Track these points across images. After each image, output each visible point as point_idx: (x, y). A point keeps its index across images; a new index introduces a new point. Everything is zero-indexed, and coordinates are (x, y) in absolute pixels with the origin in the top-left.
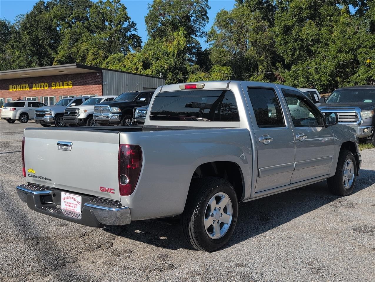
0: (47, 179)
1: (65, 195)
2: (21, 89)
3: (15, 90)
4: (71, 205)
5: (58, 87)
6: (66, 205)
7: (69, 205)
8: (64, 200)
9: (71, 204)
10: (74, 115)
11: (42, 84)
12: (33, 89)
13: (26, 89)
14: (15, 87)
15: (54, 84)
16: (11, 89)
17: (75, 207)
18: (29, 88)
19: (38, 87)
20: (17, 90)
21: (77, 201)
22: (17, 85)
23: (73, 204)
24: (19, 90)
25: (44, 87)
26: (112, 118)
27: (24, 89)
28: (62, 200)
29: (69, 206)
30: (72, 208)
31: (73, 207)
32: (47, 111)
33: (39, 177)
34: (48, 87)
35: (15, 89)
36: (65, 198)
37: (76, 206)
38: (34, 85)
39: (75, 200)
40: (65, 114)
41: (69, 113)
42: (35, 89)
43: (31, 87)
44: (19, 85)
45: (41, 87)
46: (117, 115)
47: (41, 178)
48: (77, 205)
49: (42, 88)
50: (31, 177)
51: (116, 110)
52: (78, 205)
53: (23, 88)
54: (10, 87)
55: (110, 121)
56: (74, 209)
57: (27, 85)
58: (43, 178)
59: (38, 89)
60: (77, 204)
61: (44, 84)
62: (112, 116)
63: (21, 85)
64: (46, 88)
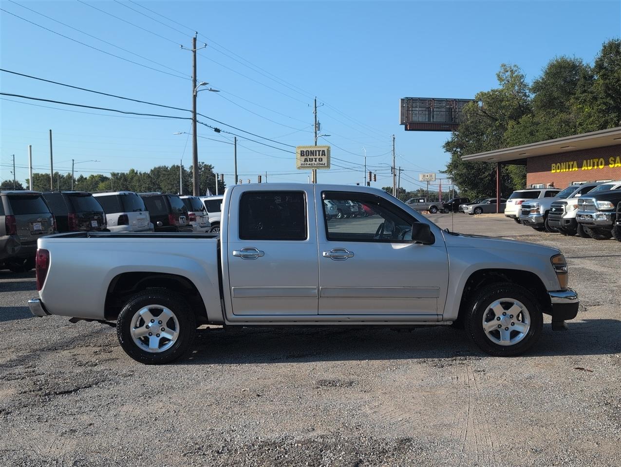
2: (567, 170)
3: (558, 171)
5: (618, 164)
10: (560, 212)
11: (596, 161)
12: (583, 169)
13: (573, 169)
14: (558, 166)
15: (613, 160)
16: (554, 170)
18: (578, 168)
19: (590, 166)
20: (562, 171)
22: (562, 164)
24: (564, 170)
25: (598, 166)
26: (599, 219)
27: (571, 170)
32: (534, 207)
34: (605, 165)
35: (558, 169)
38: (585, 162)
40: (550, 212)
41: (554, 209)
42: (586, 168)
43: (580, 166)
44: (565, 163)
45: (594, 166)
46: (607, 213)
49: (596, 167)
51: (606, 205)
53: (569, 168)
54: (552, 166)
55: (596, 224)
57: (575, 163)
59: (590, 168)
61: (599, 160)
62: (598, 216)
63: (567, 163)
64: (601, 167)
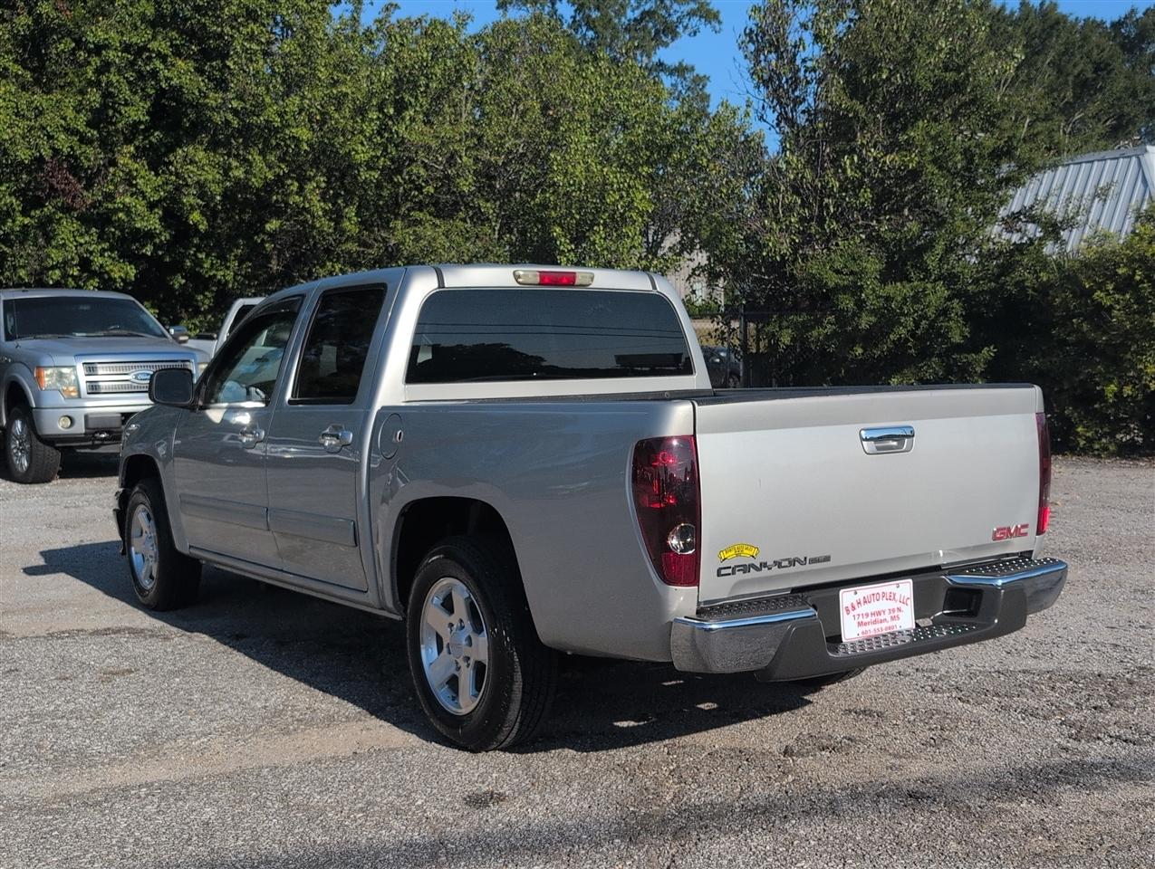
0: (813, 561)
1: (856, 593)
4: (882, 617)
6: (860, 624)
7: (874, 618)
8: (852, 613)
9: (879, 613)
17: (893, 618)
21: (897, 597)
23: (887, 612)
28: (845, 613)
29: (875, 622)
30: (884, 625)
31: (889, 619)
33: (778, 564)
36: (855, 604)
37: (896, 614)
39: (892, 597)
47: (786, 563)
48: (899, 610)
50: (734, 573)
52: (903, 607)
56: (894, 623)
58: (792, 562)
60: (900, 605)
